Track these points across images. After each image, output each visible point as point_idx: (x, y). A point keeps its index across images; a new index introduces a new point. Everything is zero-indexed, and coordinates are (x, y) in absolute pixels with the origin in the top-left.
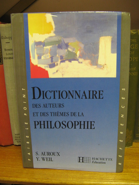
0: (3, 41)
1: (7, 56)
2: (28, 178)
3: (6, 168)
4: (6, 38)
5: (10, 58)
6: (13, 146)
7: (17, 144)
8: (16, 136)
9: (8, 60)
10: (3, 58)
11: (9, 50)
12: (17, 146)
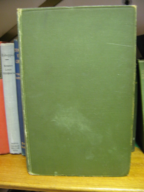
0: (3, 59)
1: (7, 72)
2: (21, 183)
3: (2, 173)
4: (5, 55)
5: (9, 73)
6: (10, 155)
7: (13, 153)
8: (13, 145)
9: (7, 75)
10: (3, 73)
11: (8, 66)
12: (13, 155)
